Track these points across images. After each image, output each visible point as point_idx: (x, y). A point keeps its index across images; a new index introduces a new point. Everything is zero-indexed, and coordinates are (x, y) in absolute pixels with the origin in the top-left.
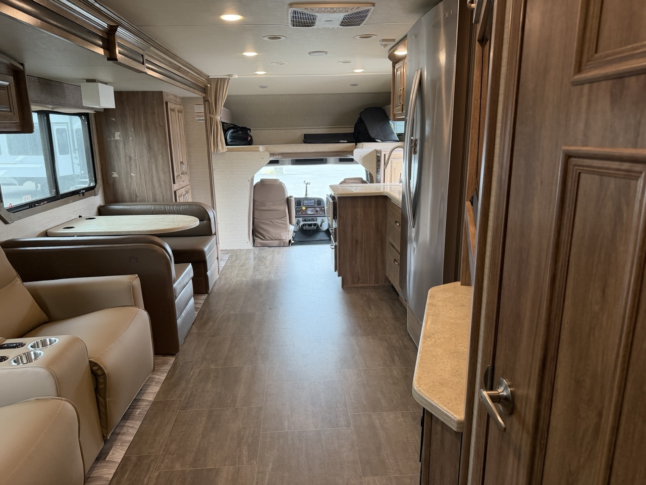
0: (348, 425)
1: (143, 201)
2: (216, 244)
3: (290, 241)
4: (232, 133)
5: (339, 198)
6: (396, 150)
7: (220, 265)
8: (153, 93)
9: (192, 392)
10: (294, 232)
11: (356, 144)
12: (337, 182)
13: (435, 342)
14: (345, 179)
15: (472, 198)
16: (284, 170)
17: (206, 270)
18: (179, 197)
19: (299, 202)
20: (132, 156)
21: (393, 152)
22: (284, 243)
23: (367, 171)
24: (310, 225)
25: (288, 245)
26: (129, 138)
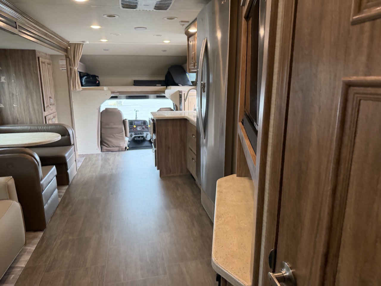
0: (165, 273)
1: (22, 123)
2: (75, 151)
3: (126, 148)
4: (86, 79)
5: (157, 120)
6: (191, 91)
7: (77, 165)
8: (29, 51)
9: (55, 257)
10: (129, 141)
11: (167, 87)
12: (156, 110)
13: (225, 221)
14: (160, 109)
15: (243, 120)
16: (122, 103)
17: (67, 169)
18: (48, 120)
19: (131, 123)
20: (14, 93)
21: (189, 92)
22: (122, 149)
23: (174, 104)
24: (139, 137)
25: (124, 150)
26: (11, 81)
